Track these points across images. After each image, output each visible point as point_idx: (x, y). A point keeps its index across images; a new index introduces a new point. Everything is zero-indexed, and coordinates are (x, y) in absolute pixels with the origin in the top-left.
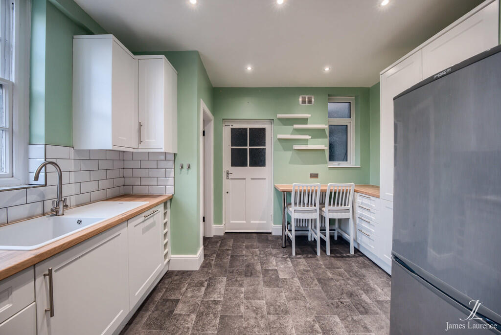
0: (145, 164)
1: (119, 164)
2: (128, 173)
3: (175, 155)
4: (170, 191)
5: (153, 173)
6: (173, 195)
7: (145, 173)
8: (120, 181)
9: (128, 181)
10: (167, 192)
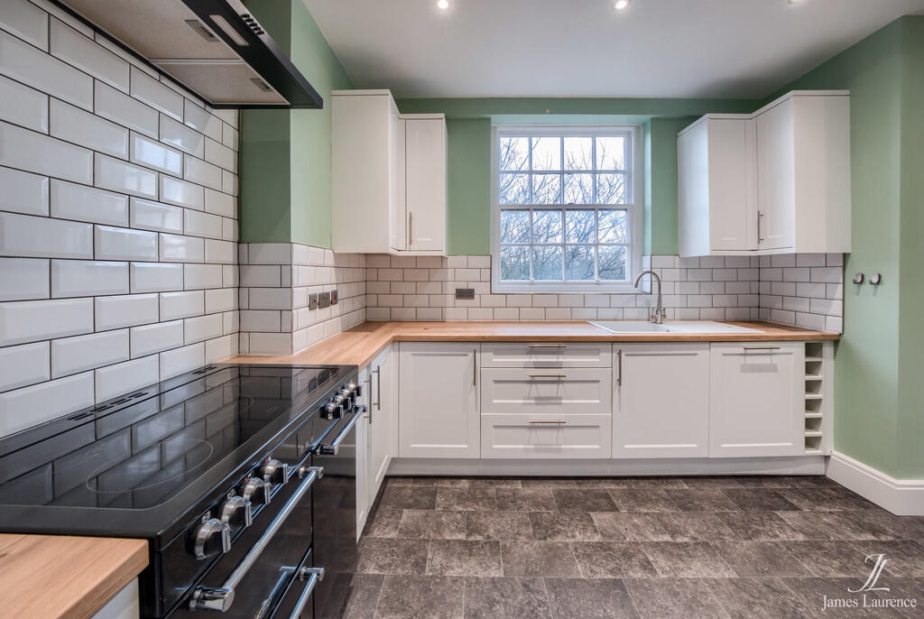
0: (789, 275)
1: (754, 275)
2: (764, 288)
3: (845, 256)
4: (833, 327)
5: (803, 289)
6: (840, 335)
7: (788, 289)
8: (754, 300)
9: (765, 301)
10: (828, 328)
